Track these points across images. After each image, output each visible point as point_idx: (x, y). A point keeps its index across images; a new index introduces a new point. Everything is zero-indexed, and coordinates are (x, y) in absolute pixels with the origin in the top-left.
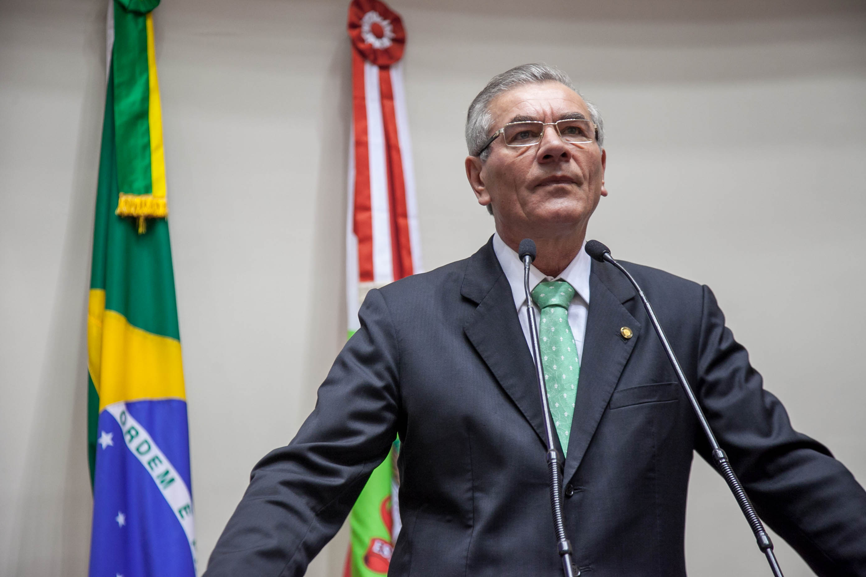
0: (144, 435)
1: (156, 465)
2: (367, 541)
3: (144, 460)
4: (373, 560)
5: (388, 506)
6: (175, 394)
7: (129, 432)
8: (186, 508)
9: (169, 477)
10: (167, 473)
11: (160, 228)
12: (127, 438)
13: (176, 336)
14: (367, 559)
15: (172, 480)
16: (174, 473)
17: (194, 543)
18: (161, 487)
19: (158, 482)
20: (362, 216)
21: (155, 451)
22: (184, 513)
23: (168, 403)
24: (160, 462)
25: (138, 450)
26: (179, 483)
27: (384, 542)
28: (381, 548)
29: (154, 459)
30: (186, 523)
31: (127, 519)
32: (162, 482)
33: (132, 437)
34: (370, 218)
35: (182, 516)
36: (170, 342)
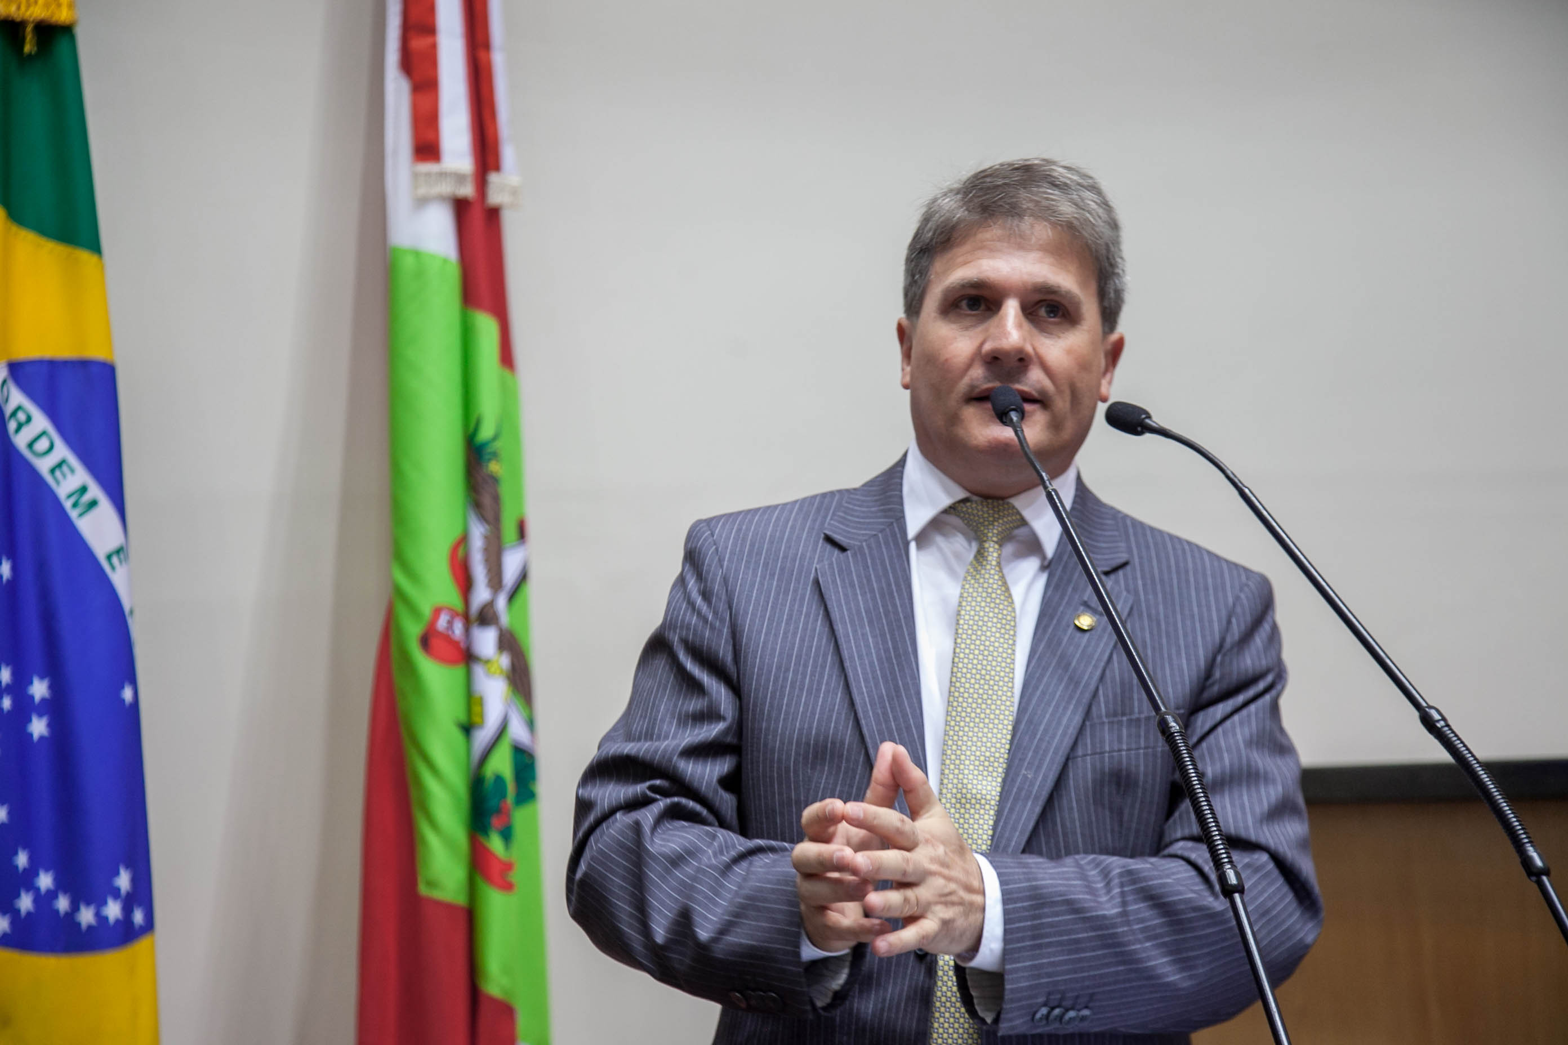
0: (40, 422)
1: (64, 476)
2: (426, 610)
3: (43, 466)
4: (435, 642)
5: (461, 552)
6: (95, 352)
7: (14, 414)
8: (119, 551)
9: (87, 498)
10: (83, 489)
11: (62, 46)
12: (12, 426)
13: (95, 246)
14: (426, 641)
15: (93, 504)
16: (95, 491)
17: (131, 612)
18: (73, 514)
19: (68, 505)
20: (418, 43)
21: (62, 451)
22: (115, 560)
23: (84, 365)
24: (72, 471)
25: (30, 445)
26: (106, 507)
27: (454, 614)
28: (450, 623)
29: (60, 465)
30: (119, 578)
31: (14, 569)
32: (75, 505)
33: (20, 427)
34: (434, 47)
35: (113, 568)
36: (85, 256)
